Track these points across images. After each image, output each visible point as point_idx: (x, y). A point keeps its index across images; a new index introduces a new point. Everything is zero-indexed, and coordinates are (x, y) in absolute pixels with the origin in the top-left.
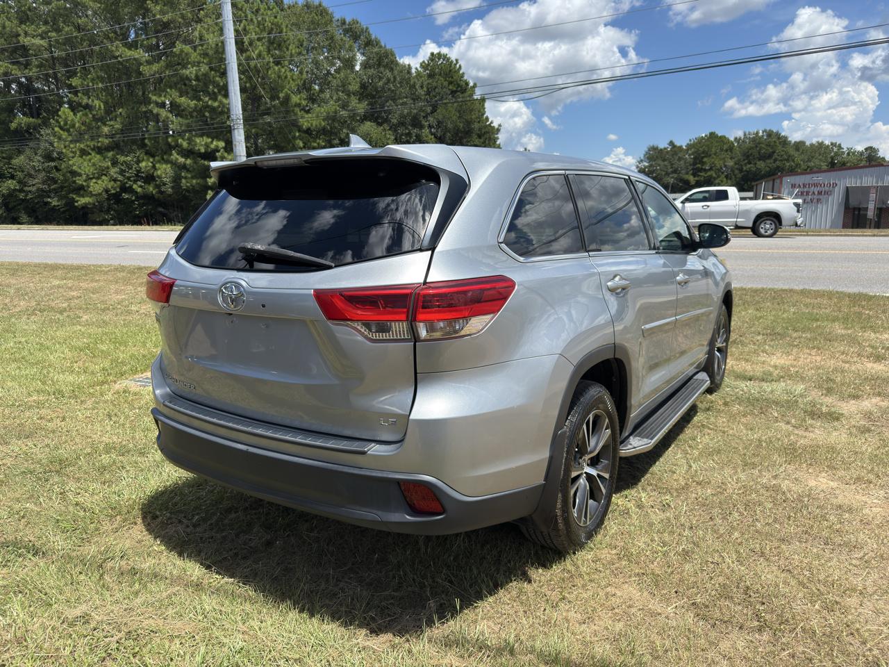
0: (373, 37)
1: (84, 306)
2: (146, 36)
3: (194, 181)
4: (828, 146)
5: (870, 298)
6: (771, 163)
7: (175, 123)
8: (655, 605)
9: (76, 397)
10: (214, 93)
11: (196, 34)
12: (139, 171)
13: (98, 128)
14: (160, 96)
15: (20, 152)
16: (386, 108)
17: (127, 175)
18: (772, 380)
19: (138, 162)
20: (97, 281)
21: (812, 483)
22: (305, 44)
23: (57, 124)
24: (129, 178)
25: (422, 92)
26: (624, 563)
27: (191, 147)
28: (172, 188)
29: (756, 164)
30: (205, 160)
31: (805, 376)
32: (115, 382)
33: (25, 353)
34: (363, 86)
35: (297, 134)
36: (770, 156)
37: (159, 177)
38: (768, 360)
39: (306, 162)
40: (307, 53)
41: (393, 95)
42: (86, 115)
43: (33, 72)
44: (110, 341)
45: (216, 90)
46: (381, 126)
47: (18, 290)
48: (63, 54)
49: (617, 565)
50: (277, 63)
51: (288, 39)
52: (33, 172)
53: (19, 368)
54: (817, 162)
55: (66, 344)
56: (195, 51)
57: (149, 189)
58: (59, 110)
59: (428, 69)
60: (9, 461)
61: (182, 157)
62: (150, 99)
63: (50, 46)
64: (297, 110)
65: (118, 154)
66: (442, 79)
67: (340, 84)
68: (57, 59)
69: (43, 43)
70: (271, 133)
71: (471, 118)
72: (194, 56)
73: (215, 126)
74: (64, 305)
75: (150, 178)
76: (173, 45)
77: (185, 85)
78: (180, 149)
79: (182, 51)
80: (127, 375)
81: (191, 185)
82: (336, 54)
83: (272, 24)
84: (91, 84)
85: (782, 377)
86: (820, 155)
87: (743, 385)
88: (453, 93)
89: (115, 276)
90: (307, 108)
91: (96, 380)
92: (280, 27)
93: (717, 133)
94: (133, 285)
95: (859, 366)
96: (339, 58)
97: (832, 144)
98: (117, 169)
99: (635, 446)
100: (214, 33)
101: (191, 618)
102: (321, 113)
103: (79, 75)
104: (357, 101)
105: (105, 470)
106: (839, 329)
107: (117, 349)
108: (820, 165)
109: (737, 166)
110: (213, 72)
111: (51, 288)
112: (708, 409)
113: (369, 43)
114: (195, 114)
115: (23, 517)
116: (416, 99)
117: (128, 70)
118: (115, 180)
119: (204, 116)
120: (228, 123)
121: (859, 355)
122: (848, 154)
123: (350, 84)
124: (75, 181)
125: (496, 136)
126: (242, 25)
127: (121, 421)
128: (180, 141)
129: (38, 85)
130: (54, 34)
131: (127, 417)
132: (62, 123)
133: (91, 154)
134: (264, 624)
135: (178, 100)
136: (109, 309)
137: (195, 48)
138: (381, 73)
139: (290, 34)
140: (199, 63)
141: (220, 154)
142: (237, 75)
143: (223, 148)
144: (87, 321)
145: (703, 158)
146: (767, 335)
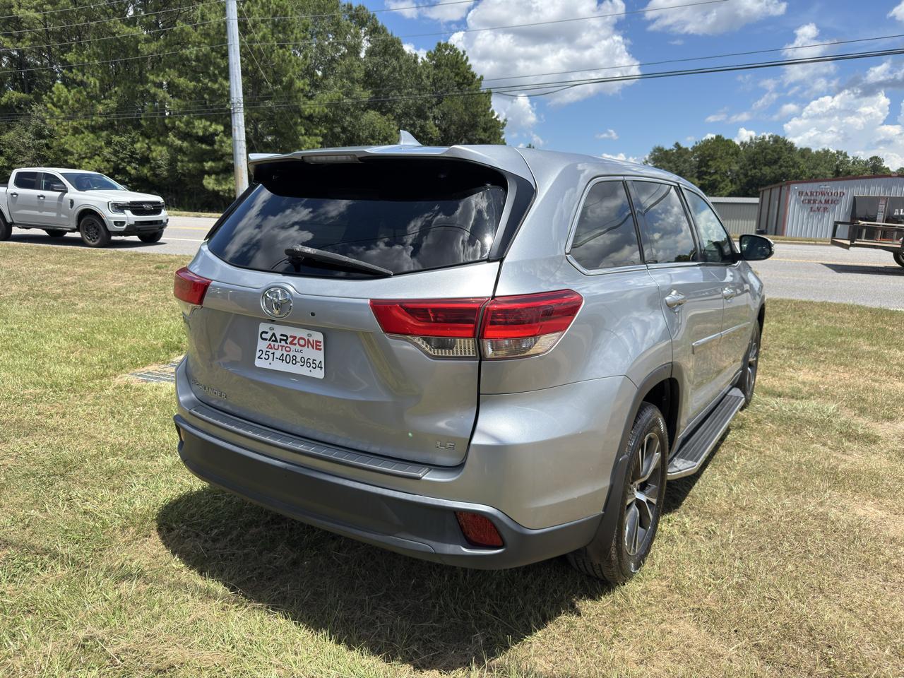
0: (380, 24)
1: (79, 293)
2: (145, 13)
3: (191, 165)
4: (834, 154)
5: (892, 314)
6: (776, 169)
7: (172, 104)
8: (716, 645)
9: (75, 391)
10: (214, 74)
11: (198, 12)
12: (133, 153)
13: (93, 106)
14: (158, 75)
15: (10, 128)
16: (390, 98)
17: (121, 156)
18: (802, 398)
19: (133, 142)
20: (92, 267)
21: (860, 512)
22: (310, 28)
23: (50, 101)
24: (122, 159)
25: (427, 82)
26: (676, 596)
27: (189, 129)
28: (168, 171)
29: (761, 169)
30: (202, 143)
31: (835, 394)
32: (115, 376)
33: (18, 341)
34: (368, 74)
35: (299, 121)
36: (775, 162)
37: (154, 159)
38: (796, 375)
39: (360, 159)
40: (312, 38)
41: (398, 84)
42: (80, 92)
43: (25, 45)
44: (108, 331)
45: (216, 72)
46: (385, 115)
47: (10, 273)
48: (58, 28)
49: (668, 598)
50: (282, 47)
51: (293, 23)
52: (22, 149)
53: (13, 357)
54: (822, 169)
55: (61, 332)
56: (196, 30)
57: (143, 172)
58: (53, 86)
59: (434, 60)
60: (9, 462)
61: (179, 139)
62: (147, 78)
63: (45, 19)
64: (300, 95)
65: (112, 134)
66: (449, 70)
67: (345, 71)
68: (52, 33)
69: (39, 16)
70: (271, 118)
71: (477, 111)
72: (195, 36)
73: (214, 109)
74: (58, 291)
75: (144, 160)
76: (173, 24)
77: (184, 65)
78: (176, 131)
79: (182, 30)
80: (128, 369)
81: (188, 169)
82: (341, 41)
83: (278, 6)
84: (86, 61)
85: (812, 394)
86: (825, 162)
87: (773, 401)
88: (459, 85)
89: (112, 262)
90: (310, 94)
91: (95, 373)
92: (285, 10)
93: (723, 136)
94: (129, 271)
95: (889, 386)
96: (344, 45)
97: (838, 152)
98: (110, 150)
99: (681, 468)
100: (216, 13)
101: (218, 648)
102: (324, 101)
103: (74, 50)
104: (362, 89)
105: (113, 475)
106: (864, 346)
107: (116, 339)
108: (825, 173)
109: (742, 171)
110: (214, 53)
111: (45, 273)
112: (741, 427)
113: (375, 30)
114: (194, 96)
115: (28, 526)
116: (421, 89)
117: (126, 47)
118: (108, 161)
119: (203, 98)
120: (228, 106)
121: (887, 373)
122: (854, 163)
123: (354, 71)
124: (66, 160)
125: (501, 130)
126: (246, 6)
127: (125, 420)
128: (177, 123)
129: (30, 59)
130: (49, 7)
131: (131, 416)
132: (55, 99)
133: (84, 133)
134: (299, 657)
135: (176, 81)
136: (105, 297)
137: (195, 28)
138: (387, 61)
139: (296, 17)
140: (200, 43)
141: (219, 138)
142: (239, 57)
143: (222, 132)
144: (83, 308)
145: (708, 161)
146: (792, 349)
